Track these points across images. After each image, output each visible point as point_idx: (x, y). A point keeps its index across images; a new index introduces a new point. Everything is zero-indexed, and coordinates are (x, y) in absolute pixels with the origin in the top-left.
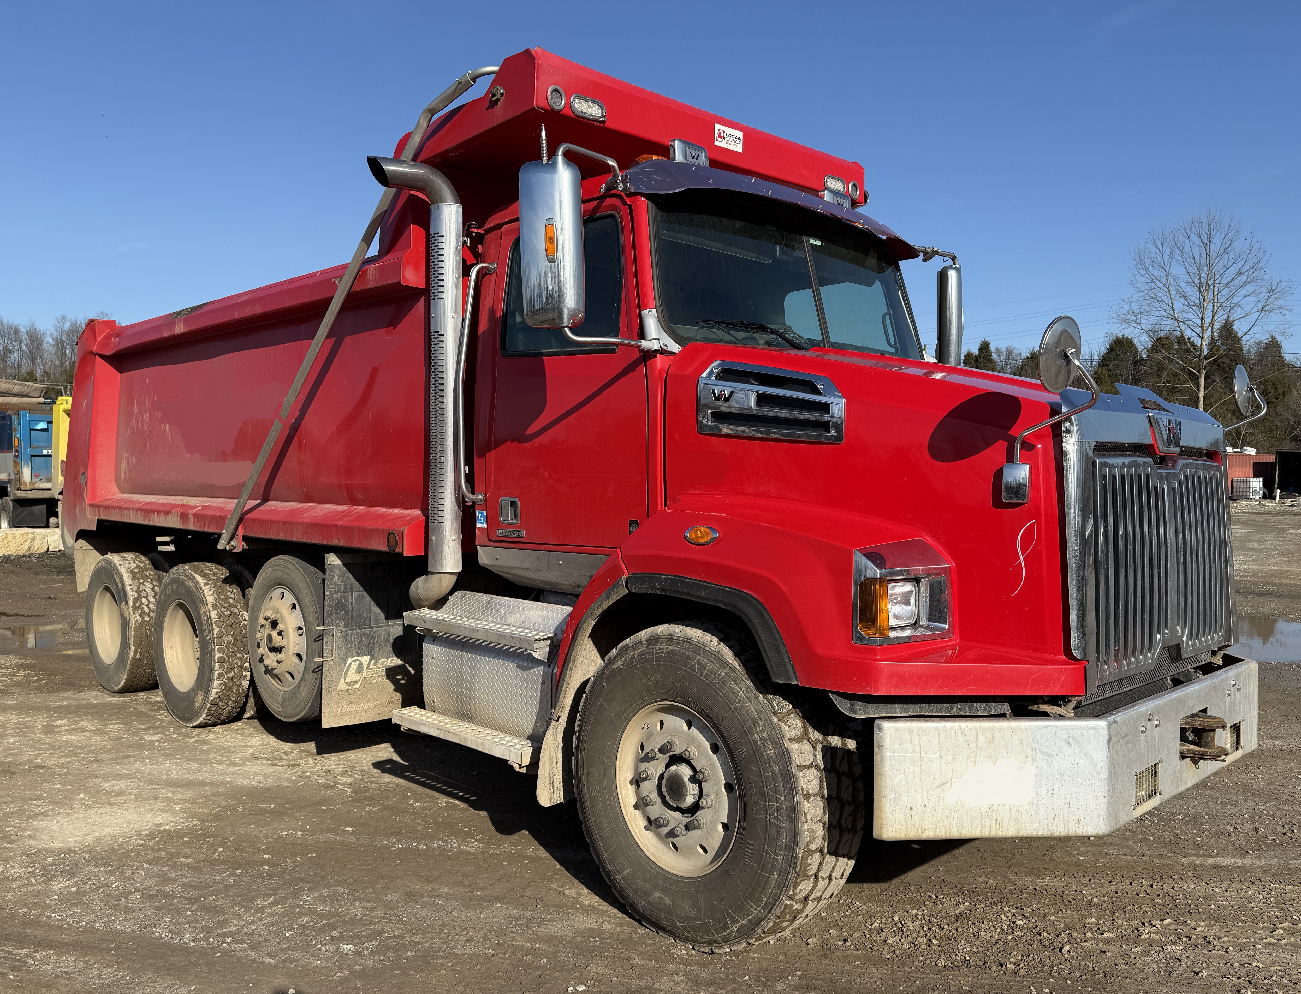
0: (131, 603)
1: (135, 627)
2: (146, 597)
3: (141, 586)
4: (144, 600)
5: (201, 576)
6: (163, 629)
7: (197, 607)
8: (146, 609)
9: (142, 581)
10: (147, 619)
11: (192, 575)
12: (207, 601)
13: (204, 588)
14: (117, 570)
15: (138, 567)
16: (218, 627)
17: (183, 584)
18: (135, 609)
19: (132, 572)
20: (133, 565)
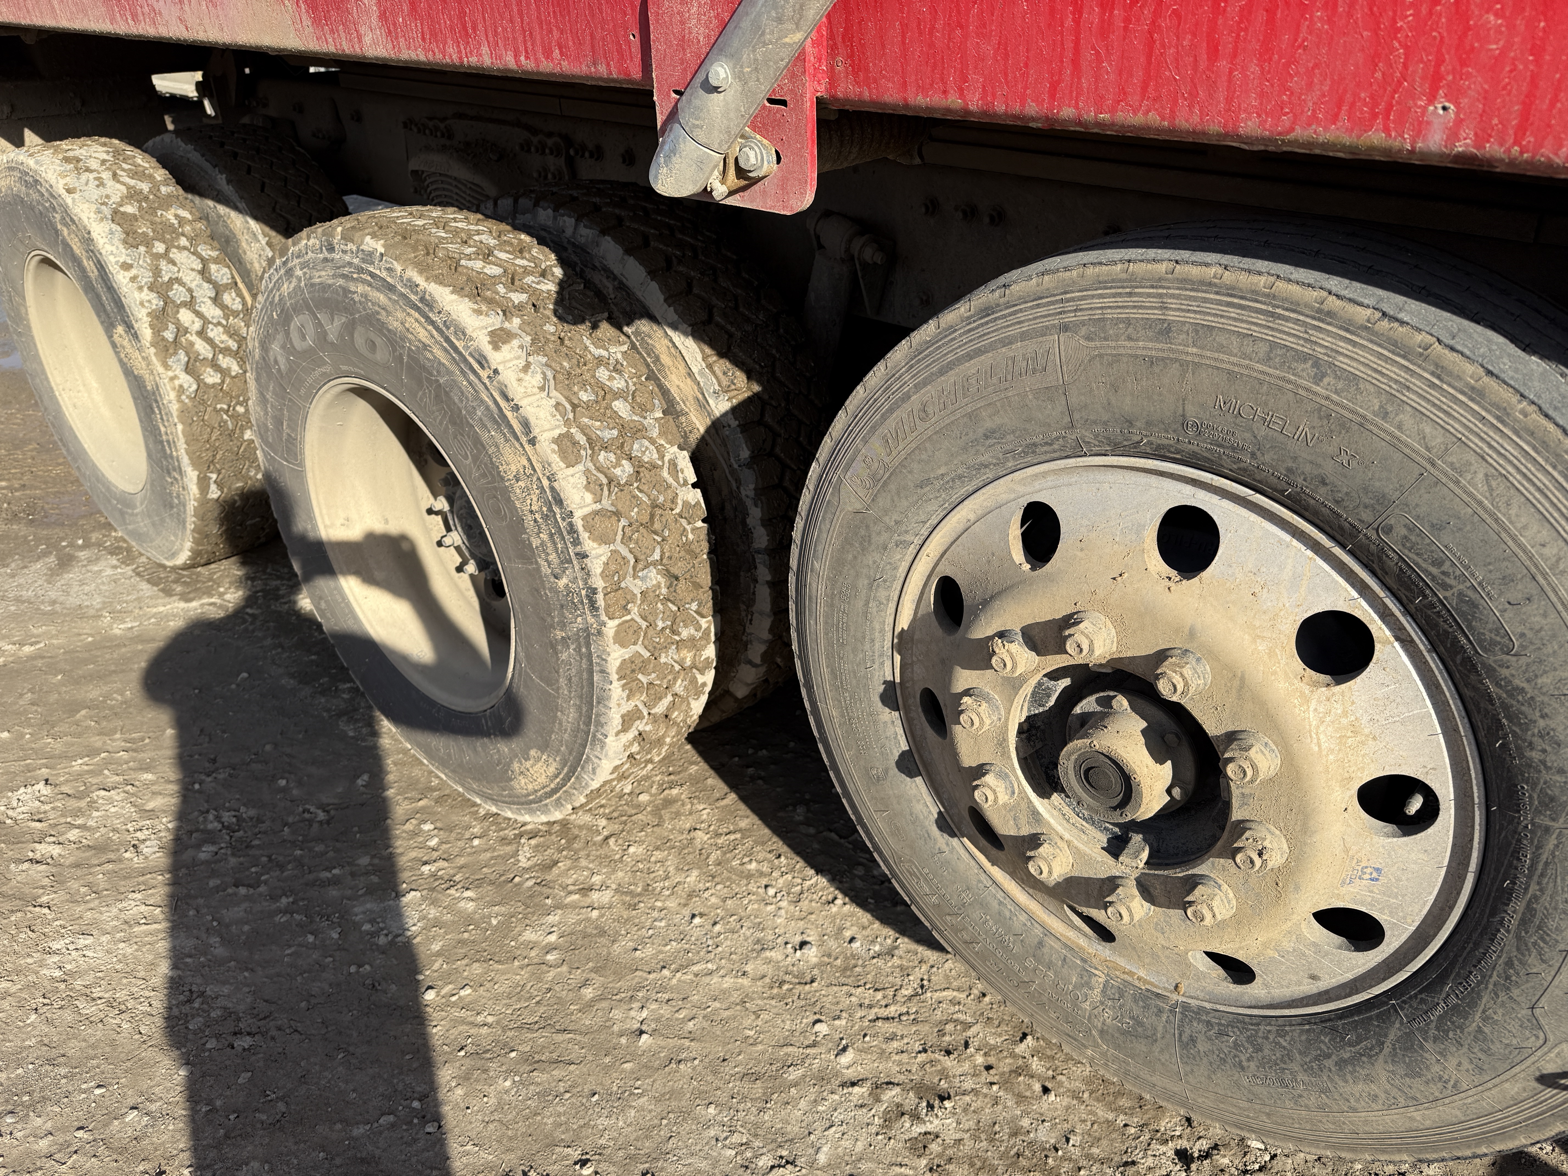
0: (146, 334)
1: (182, 411)
2: (191, 304)
3: (163, 264)
4: (185, 316)
5: (458, 290)
6: (302, 464)
7: (477, 442)
8: (202, 348)
9: (159, 247)
10: (212, 378)
11: (413, 287)
12: (526, 425)
13: (496, 358)
14: (66, 211)
15: (133, 195)
16: (604, 539)
17: (373, 321)
18: (166, 349)
19: (117, 216)
20: (116, 191)
